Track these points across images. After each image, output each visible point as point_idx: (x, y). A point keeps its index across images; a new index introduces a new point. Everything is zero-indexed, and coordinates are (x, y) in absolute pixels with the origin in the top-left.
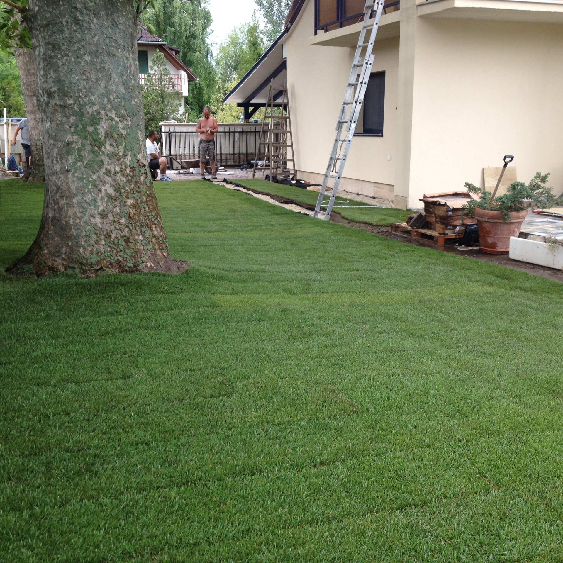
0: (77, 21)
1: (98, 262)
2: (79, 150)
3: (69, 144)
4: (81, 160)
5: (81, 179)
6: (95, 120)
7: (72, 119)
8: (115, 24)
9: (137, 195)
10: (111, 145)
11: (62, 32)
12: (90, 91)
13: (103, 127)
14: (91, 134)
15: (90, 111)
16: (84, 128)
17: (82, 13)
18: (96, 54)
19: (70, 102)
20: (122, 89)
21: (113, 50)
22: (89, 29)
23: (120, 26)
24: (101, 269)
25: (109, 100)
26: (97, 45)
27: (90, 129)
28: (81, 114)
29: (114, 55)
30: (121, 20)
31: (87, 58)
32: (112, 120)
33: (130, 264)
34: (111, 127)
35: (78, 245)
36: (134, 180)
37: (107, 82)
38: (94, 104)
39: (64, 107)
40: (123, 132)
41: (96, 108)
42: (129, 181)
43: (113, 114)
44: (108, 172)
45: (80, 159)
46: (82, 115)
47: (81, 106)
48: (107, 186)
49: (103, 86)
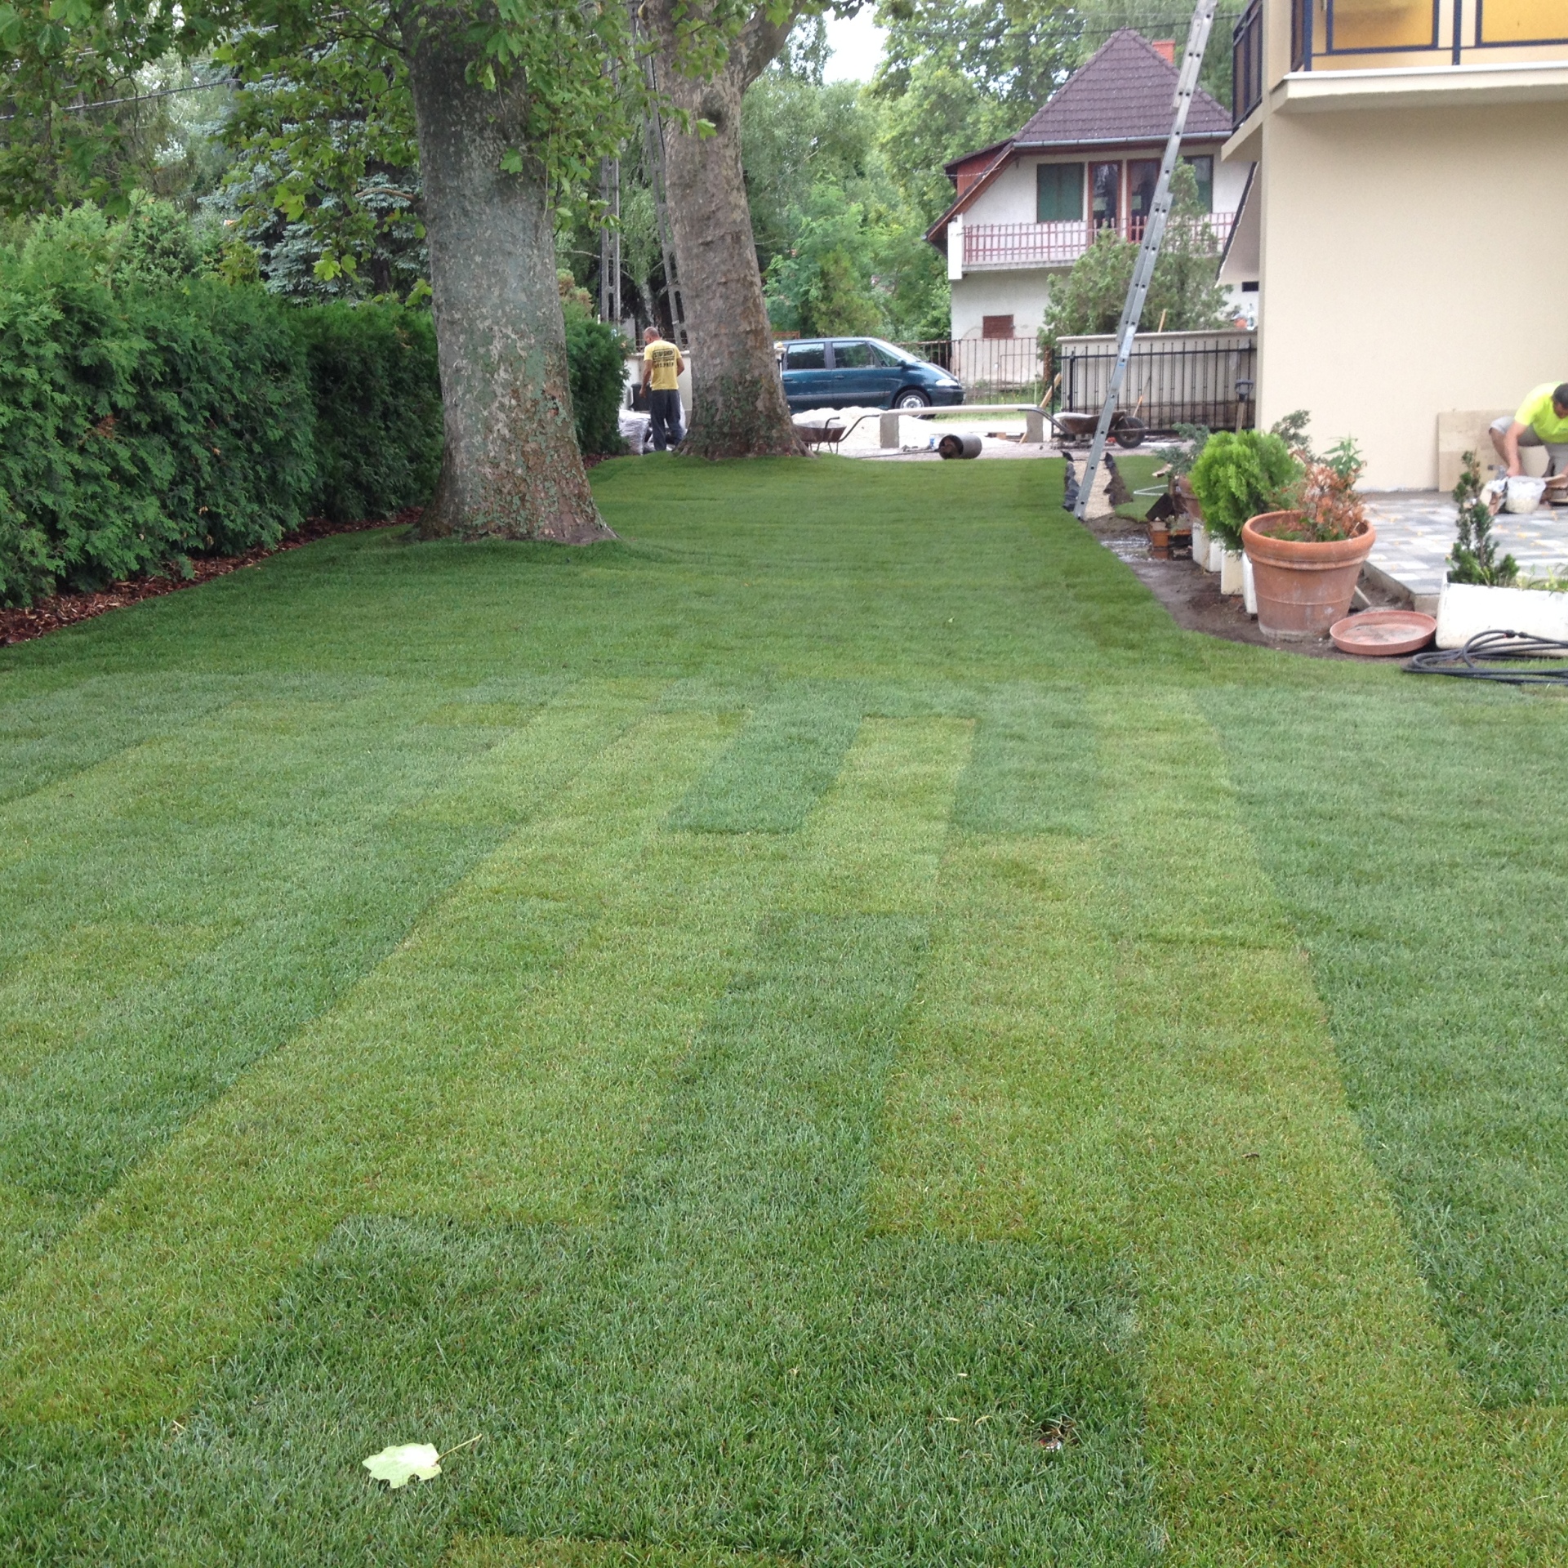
0: (466, 213)
1: (484, 525)
2: (469, 378)
3: (458, 370)
4: (470, 392)
5: (470, 416)
6: (488, 339)
7: (462, 338)
8: (513, 213)
9: (540, 438)
10: (506, 371)
11: (449, 227)
12: (480, 301)
13: (496, 348)
14: (482, 357)
15: (481, 327)
16: (475, 349)
17: (471, 203)
18: (487, 254)
19: (457, 316)
20: (523, 297)
21: (509, 247)
22: (480, 221)
23: (520, 216)
24: (486, 534)
25: (504, 311)
26: (489, 242)
27: (481, 350)
28: (470, 332)
29: (510, 253)
30: (520, 207)
31: (478, 259)
32: (508, 337)
33: (523, 530)
34: (506, 346)
35: (463, 503)
36: (537, 418)
37: (502, 289)
38: (486, 318)
39: (452, 323)
40: (523, 354)
41: (487, 323)
42: (530, 419)
43: (509, 331)
44: (502, 406)
45: (469, 389)
46: (472, 332)
47: (472, 321)
48: (500, 425)
49: (496, 293)
